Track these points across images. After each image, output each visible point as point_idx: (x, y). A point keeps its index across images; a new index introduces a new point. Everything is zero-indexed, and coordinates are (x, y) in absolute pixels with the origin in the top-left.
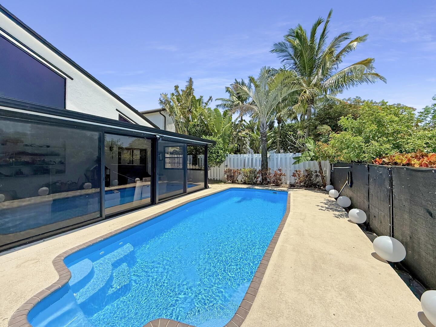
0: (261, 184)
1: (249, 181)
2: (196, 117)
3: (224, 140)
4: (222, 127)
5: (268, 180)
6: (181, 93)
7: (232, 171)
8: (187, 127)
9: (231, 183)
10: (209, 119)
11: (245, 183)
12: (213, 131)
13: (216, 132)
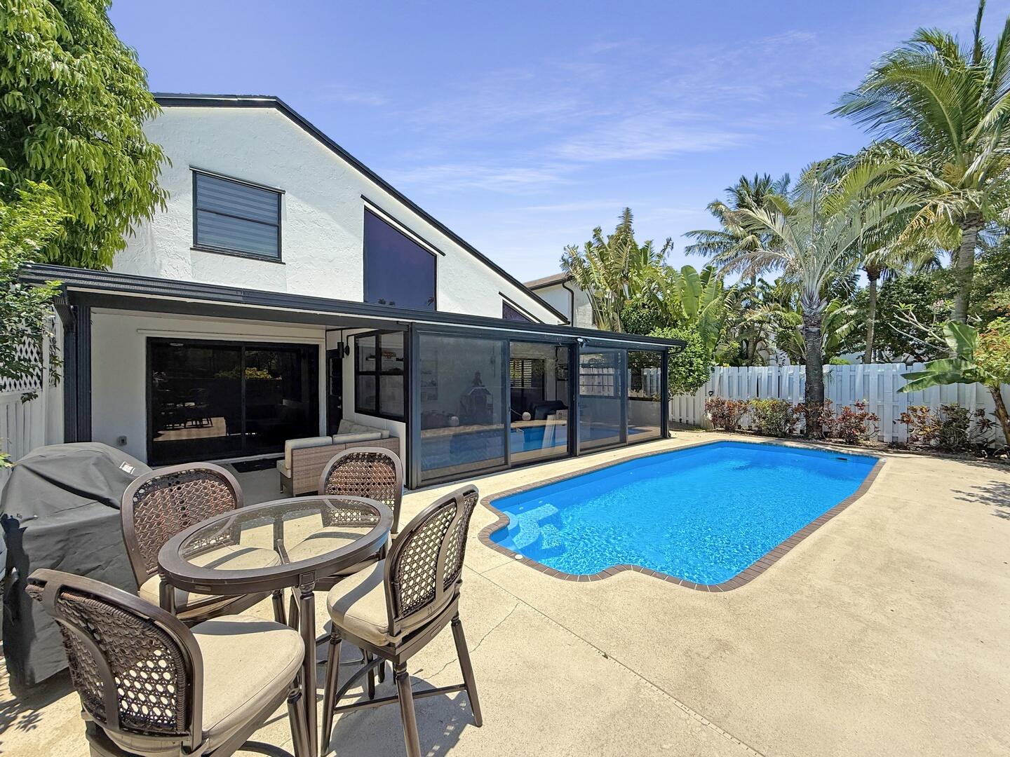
0: (804, 436)
1: (770, 429)
2: (639, 288)
3: (705, 335)
4: (700, 306)
5: (825, 428)
6: (606, 241)
7: (726, 405)
8: (620, 311)
9: (722, 431)
10: (668, 292)
11: (759, 433)
12: (679, 314)
13: (687, 317)
